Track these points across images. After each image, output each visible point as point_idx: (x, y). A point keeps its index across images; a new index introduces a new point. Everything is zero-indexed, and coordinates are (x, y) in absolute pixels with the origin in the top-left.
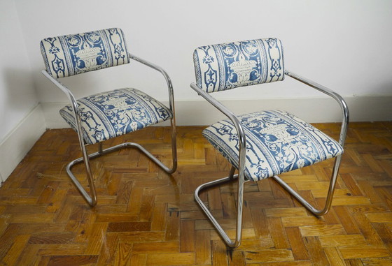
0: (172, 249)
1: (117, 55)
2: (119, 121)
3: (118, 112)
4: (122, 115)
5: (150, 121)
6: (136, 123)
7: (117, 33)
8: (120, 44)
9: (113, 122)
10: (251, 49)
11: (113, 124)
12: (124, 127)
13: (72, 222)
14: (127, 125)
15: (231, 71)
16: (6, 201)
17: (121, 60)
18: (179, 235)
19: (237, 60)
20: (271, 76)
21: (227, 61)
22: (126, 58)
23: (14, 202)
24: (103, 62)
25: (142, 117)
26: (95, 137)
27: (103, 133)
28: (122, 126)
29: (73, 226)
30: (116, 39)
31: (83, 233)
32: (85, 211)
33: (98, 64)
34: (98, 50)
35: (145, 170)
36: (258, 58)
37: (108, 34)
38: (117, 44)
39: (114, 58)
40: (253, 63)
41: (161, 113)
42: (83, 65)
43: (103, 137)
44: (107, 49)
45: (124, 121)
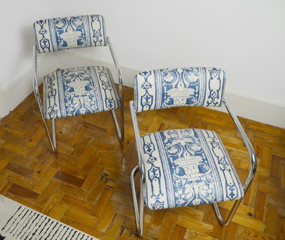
0: (86, 209)
1: (95, 39)
2: (72, 106)
3: (75, 96)
4: (76, 100)
5: (98, 109)
6: (85, 109)
7: (98, 20)
8: (99, 30)
9: (67, 105)
10: (192, 77)
11: (66, 107)
12: (74, 111)
13: (37, 160)
14: (77, 109)
15: (167, 96)
16: (6, 128)
17: (98, 43)
18: (97, 199)
19: (176, 87)
20: (208, 102)
21: (165, 88)
22: (103, 42)
23: (10, 131)
24: (83, 43)
25: (91, 105)
26: (50, 115)
27: (57, 113)
28: (73, 110)
29: (36, 164)
30: (96, 25)
31: (39, 172)
32: (48, 154)
33: (78, 44)
34: (79, 33)
35: (105, 130)
36: (197, 87)
37: (90, 20)
38: (97, 30)
39: (92, 41)
40: (192, 91)
41: (108, 104)
42: (65, 44)
43: (56, 116)
44: (87, 34)
45: (76, 106)
